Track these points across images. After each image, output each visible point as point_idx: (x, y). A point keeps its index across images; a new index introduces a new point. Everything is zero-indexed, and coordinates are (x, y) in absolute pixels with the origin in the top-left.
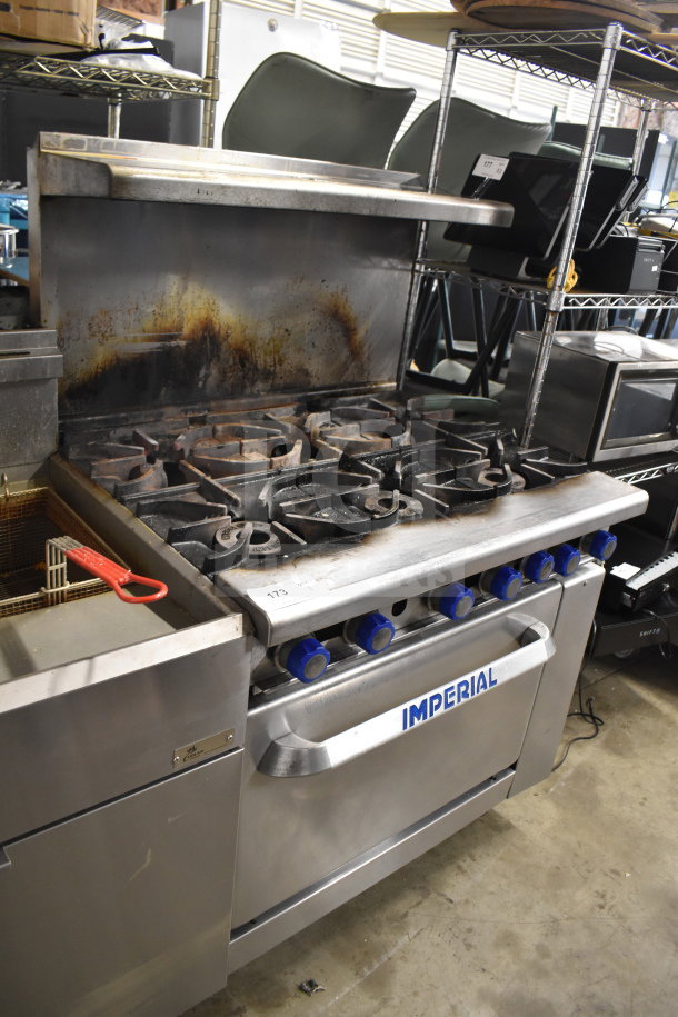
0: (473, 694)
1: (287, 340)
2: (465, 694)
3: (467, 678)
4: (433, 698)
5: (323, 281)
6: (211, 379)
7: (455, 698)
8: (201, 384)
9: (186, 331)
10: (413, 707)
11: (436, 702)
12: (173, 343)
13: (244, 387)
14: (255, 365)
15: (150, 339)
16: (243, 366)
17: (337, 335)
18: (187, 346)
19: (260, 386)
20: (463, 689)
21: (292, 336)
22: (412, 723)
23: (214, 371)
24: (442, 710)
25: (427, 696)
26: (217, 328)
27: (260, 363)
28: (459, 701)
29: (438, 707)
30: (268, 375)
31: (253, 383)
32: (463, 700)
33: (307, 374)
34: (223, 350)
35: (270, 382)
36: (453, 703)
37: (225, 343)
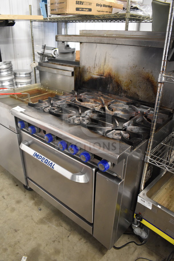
0: (48, 164)
1: (131, 84)
2: (46, 163)
3: (49, 160)
4: (40, 156)
5: (143, 68)
6: (110, 88)
7: (44, 161)
8: (108, 89)
9: (105, 75)
10: (36, 154)
11: (40, 157)
12: (102, 77)
13: (118, 93)
14: (122, 88)
15: (97, 75)
16: (118, 87)
17: (149, 86)
18: (105, 78)
19: (123, 94)
20: (47, 161)
21: (133, 83)
22: (35, 156)
23: (111, 87)
24: (40, 160)
25: (40, 155)
26: (112, 76)
27: (123, 88)
28: (44, 162)
29: (40, 159)
30: (125, 92)
31: (121, 93)
32: (45, 163)
33: (138, 95)
34: (113, 82)
35: (126, 94)
36: (43, 161)
37: (114, 80)
